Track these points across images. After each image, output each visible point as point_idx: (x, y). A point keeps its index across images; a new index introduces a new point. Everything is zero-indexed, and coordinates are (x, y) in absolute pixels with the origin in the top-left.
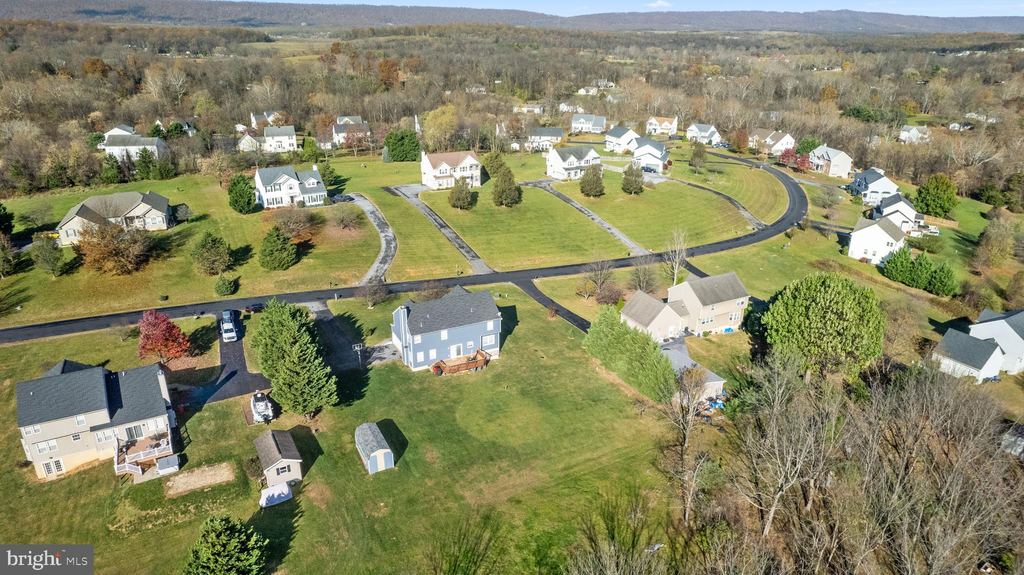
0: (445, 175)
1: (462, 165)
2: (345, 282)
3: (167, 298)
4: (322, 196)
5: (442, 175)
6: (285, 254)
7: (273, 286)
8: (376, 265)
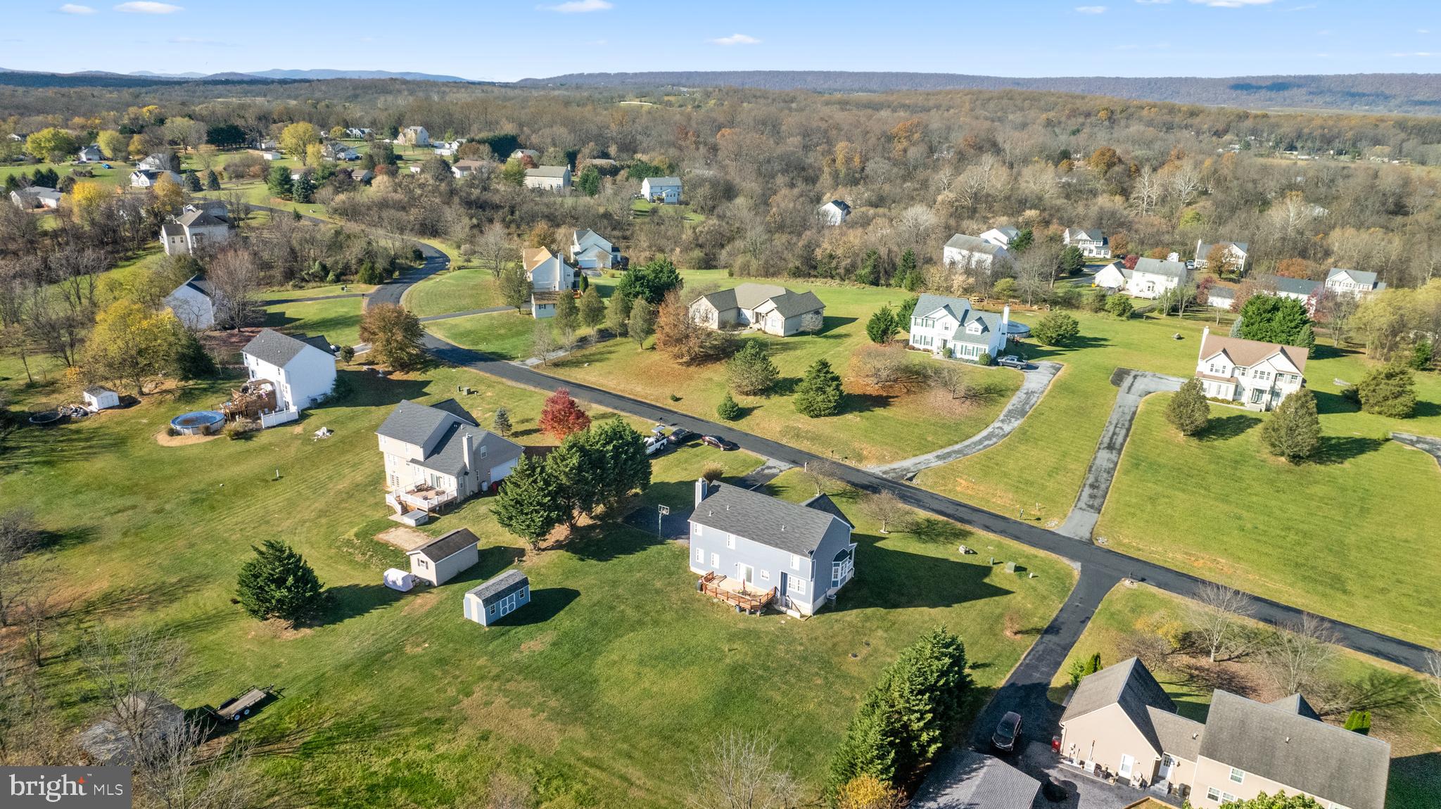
0: (1220, 374)
1: (1260, 368)
2: (860, 458)
3: (677, 400)
4: (981, 349)
5: (1213, 374)
6: (820, 398)
7: (778, 429)
8: (930, 456)
